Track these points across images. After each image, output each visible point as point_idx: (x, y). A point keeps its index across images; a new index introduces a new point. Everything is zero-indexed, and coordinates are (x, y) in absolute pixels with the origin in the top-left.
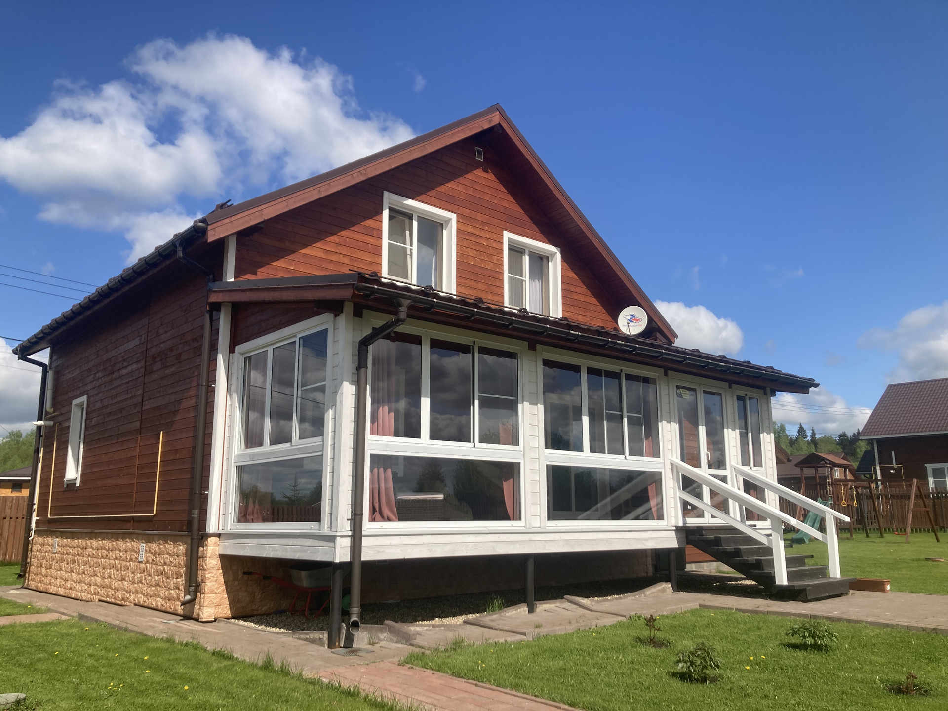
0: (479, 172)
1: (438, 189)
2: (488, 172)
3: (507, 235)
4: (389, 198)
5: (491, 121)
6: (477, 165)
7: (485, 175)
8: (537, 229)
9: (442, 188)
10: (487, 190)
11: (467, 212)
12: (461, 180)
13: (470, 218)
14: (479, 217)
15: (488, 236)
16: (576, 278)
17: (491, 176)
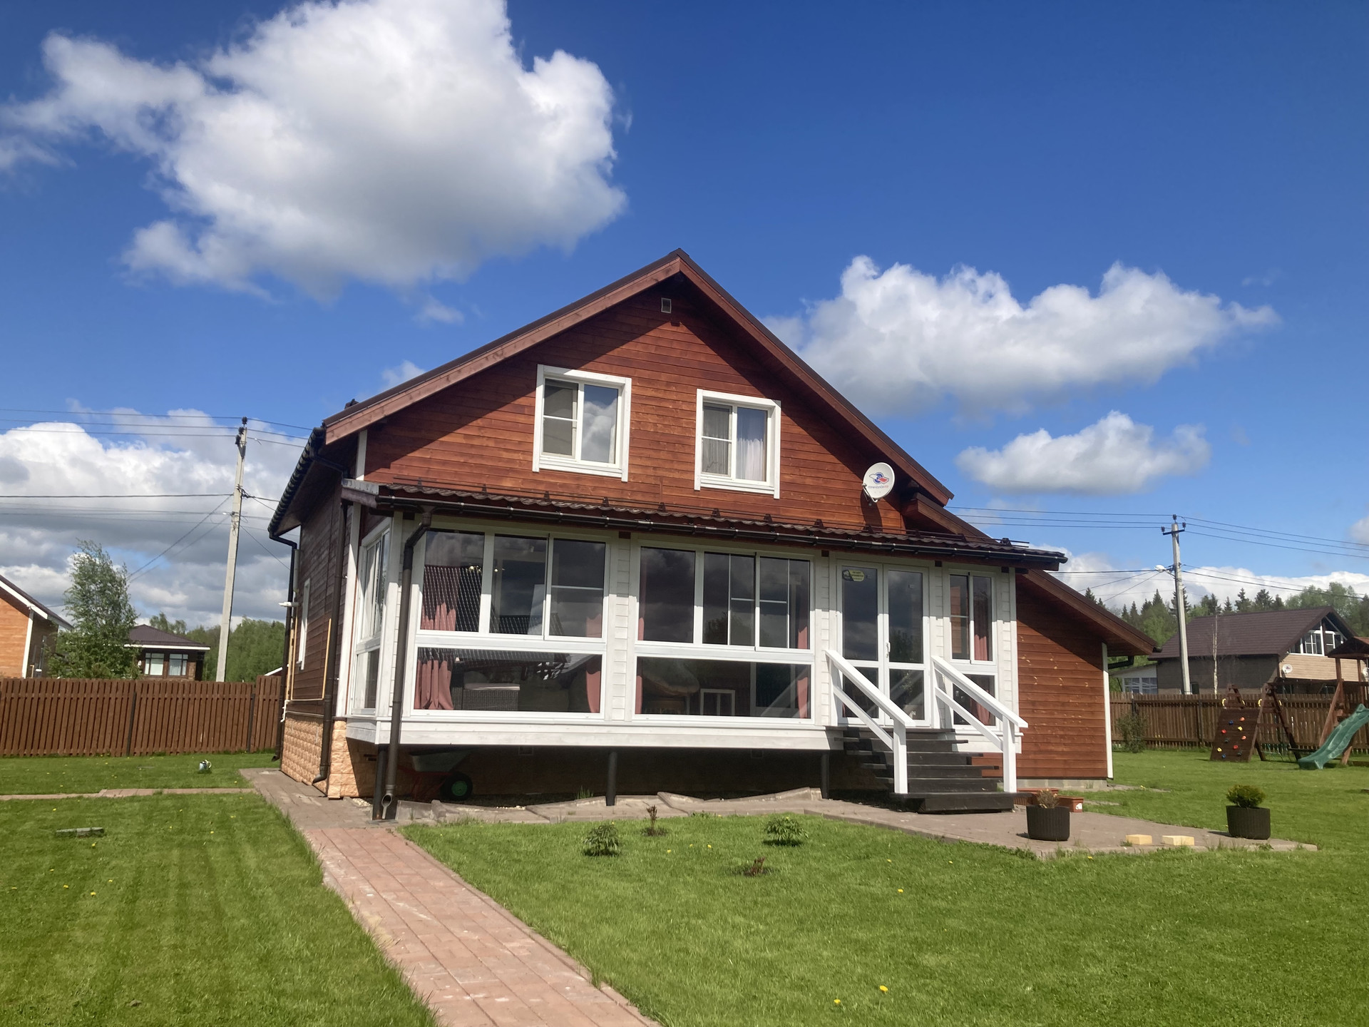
0: (667, 327)
1: (610, 353)
2: (678, 325)
3: (701, 394)
4: (543, 371)
5: (668, 271)
6: (664, 319)
7: (675, 329)
8: (747, 382)
9: (615, 352)
10: (675, 345)
11: (646, 374)
12: (641, 339)
13: (649, 381)
14: (664, 377)
15: (675, 398)
16: (805, 433)
17: (682, 329)
